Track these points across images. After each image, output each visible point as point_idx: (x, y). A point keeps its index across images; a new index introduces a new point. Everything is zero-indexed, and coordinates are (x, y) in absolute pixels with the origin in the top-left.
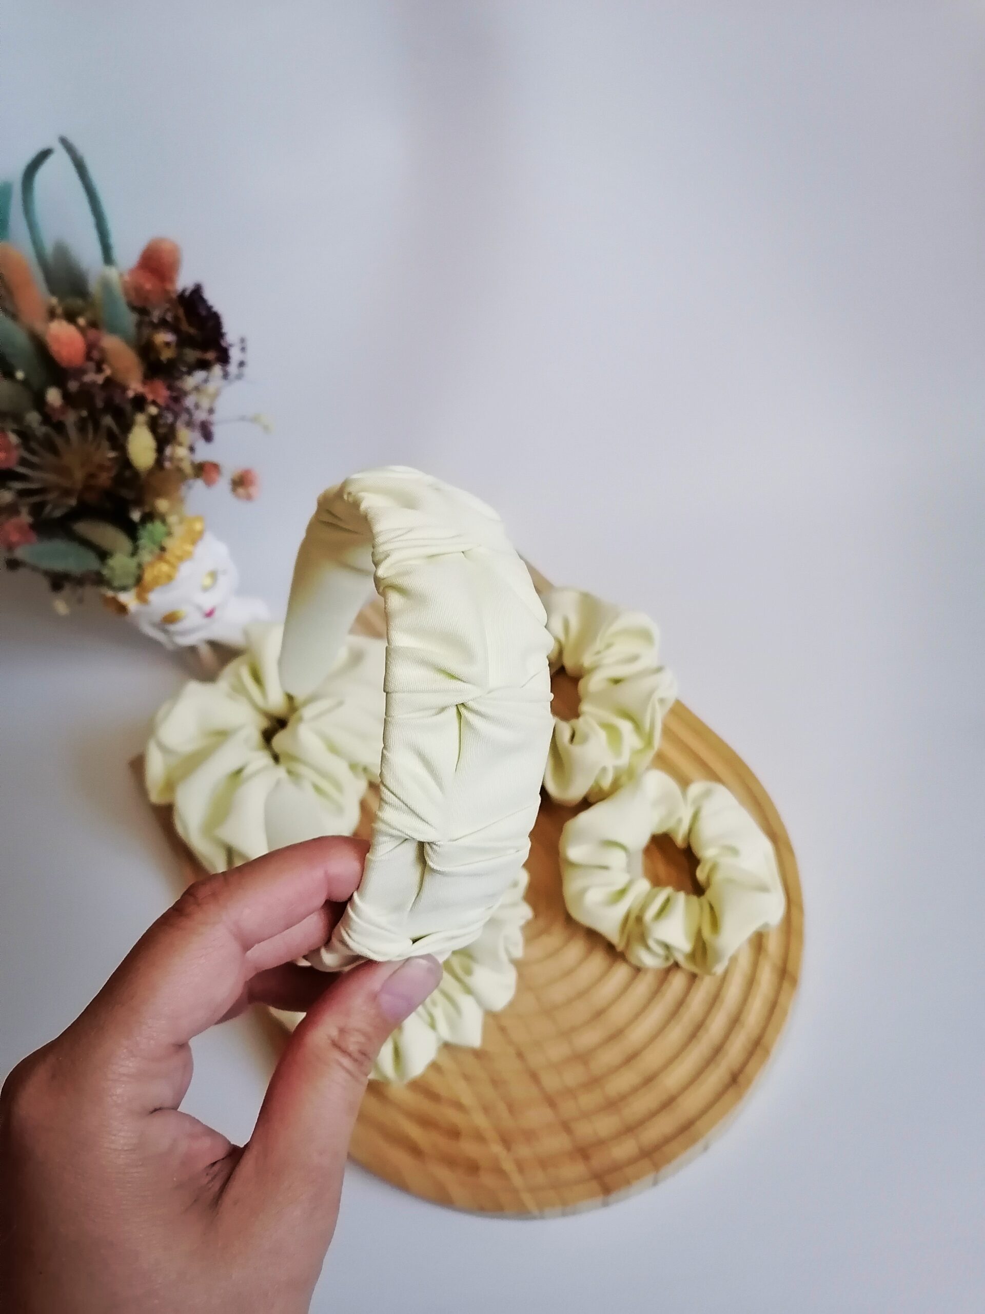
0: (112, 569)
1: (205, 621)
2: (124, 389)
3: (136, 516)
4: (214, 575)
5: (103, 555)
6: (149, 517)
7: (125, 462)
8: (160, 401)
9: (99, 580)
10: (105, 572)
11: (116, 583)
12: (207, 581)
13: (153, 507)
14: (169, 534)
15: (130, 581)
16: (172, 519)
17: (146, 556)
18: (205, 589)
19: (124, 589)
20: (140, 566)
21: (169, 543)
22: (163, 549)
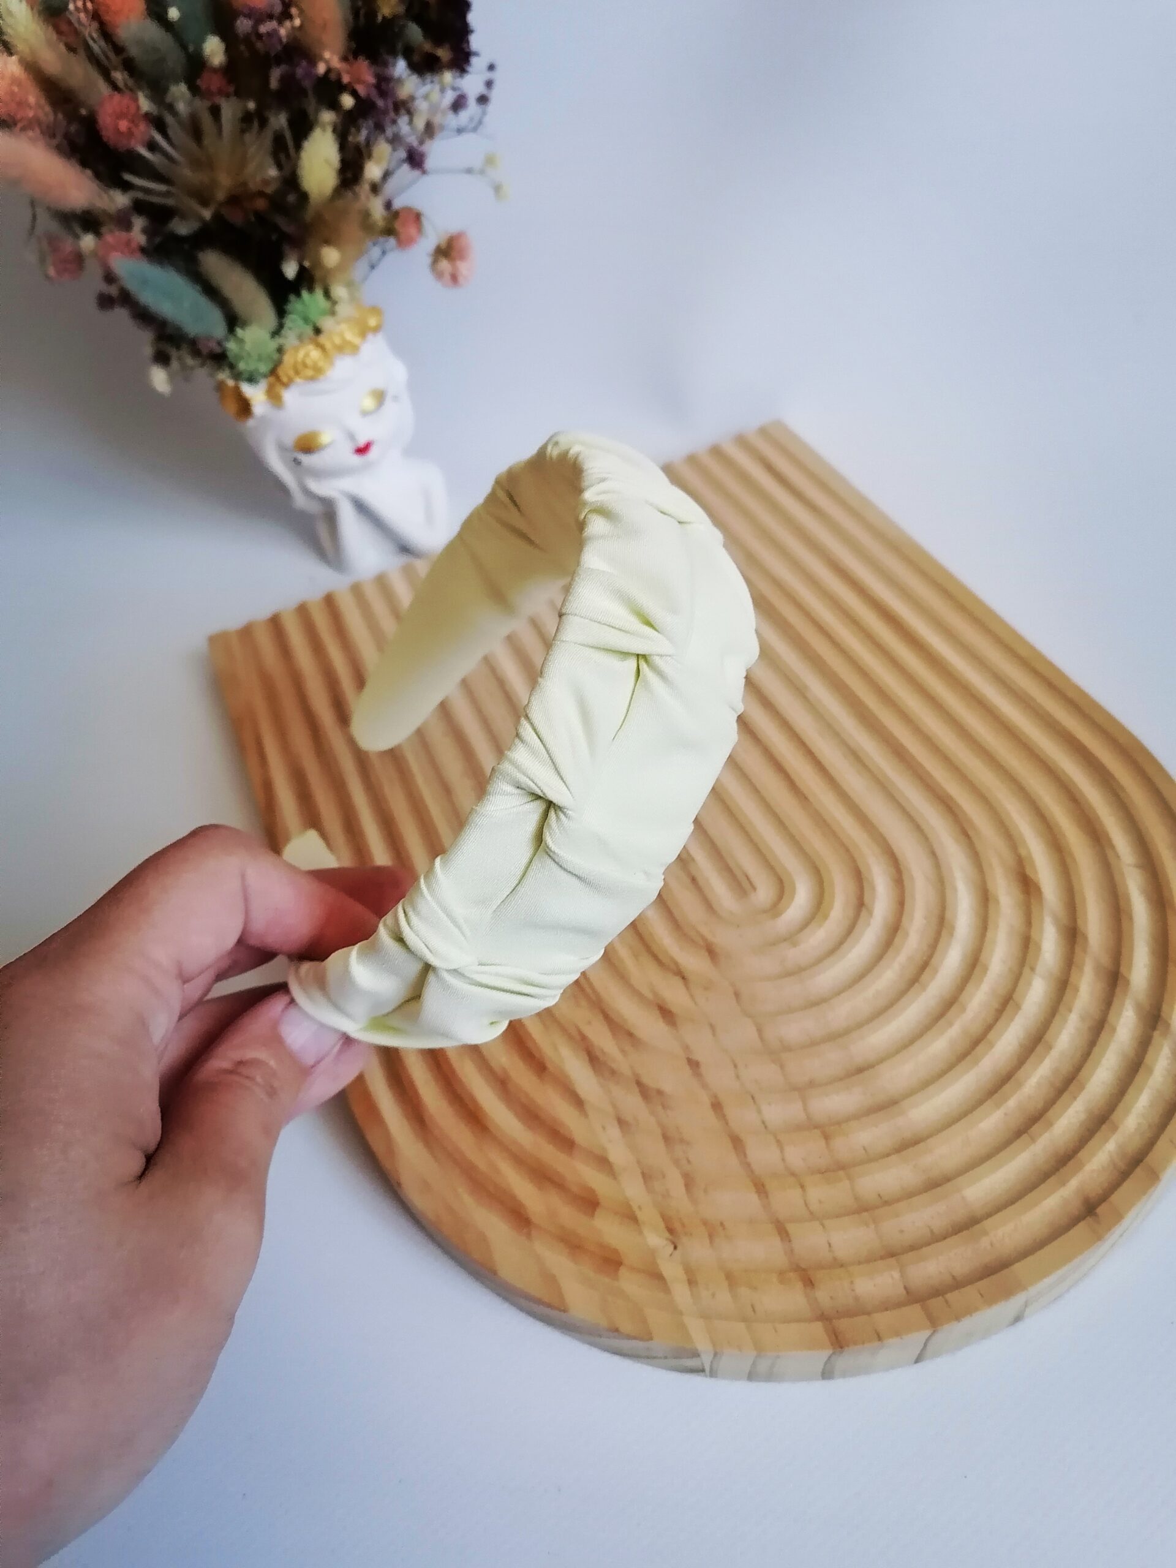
0: (241, 341)
1: (357, 460)
2: (312, 60)
3: (290, 270)
4: (380, 396)
5: (233, 321)
6: (306, 279)
7: (291, 181)
8: (361, 90)
9: (220, 359)
10: (231, 346)
11: (242, 366)
12: (369, 403)
13: (318, 262)
14: (333, 313)
15: (264, 368)
16: (339, 291)
17: (289, 338)
18: (365, 413)
19: (251, 379)
20: (280, 350)
21: (327, 323)
22: (318, 331)
